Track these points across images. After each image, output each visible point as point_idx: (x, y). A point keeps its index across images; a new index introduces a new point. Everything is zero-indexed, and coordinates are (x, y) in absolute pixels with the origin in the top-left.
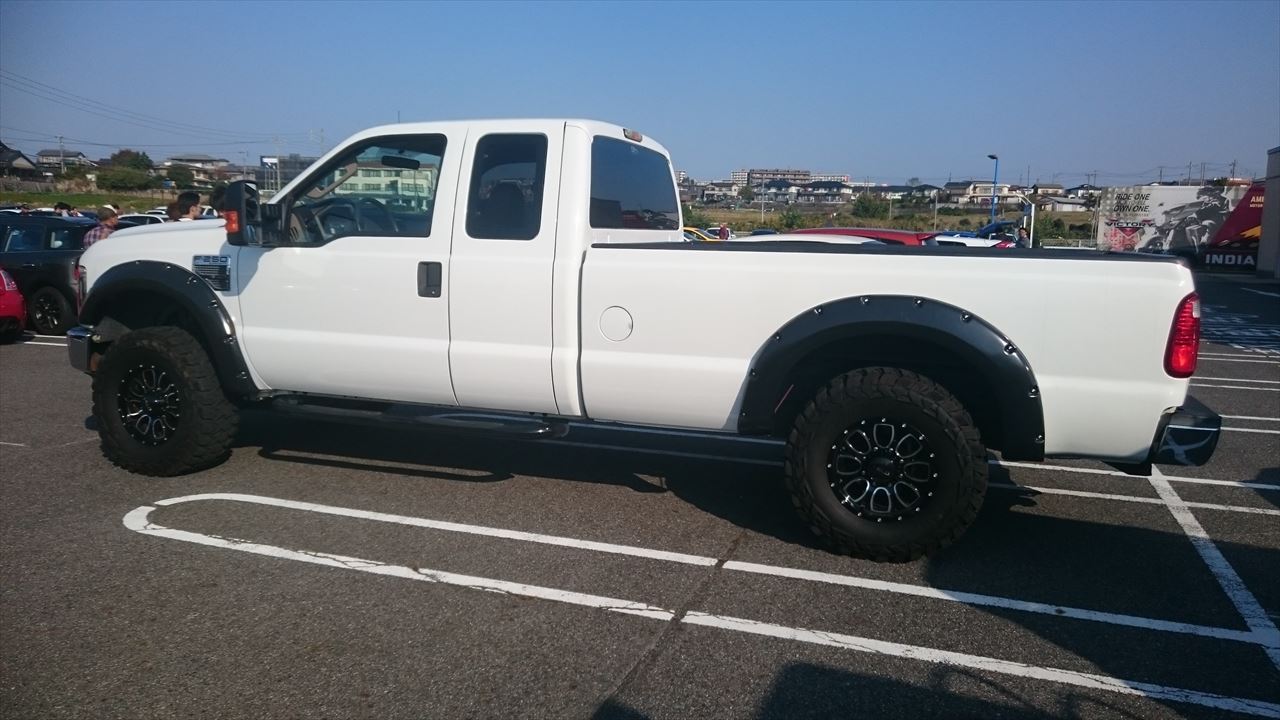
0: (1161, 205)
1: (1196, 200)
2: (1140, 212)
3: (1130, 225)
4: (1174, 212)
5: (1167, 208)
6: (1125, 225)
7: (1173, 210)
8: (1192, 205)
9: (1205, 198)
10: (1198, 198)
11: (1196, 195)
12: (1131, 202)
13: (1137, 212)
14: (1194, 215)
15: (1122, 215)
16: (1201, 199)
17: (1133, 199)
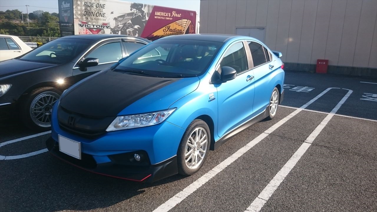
0: (112, 13)
1: (130, 12)
2: (100, 18)
3: (95, 27)
4: (120, 19)
5: (116, 15)
6: (92, 27)
7: (119, 17)
8: (129, 14)
9: (134, 10)
10: (131, 10)
11: (130, 8)
12: (94, 9)
13: (99, 17)
14: (130, 22)
15: (89, 19)
16: (132, 11)
17: (95, 7)
